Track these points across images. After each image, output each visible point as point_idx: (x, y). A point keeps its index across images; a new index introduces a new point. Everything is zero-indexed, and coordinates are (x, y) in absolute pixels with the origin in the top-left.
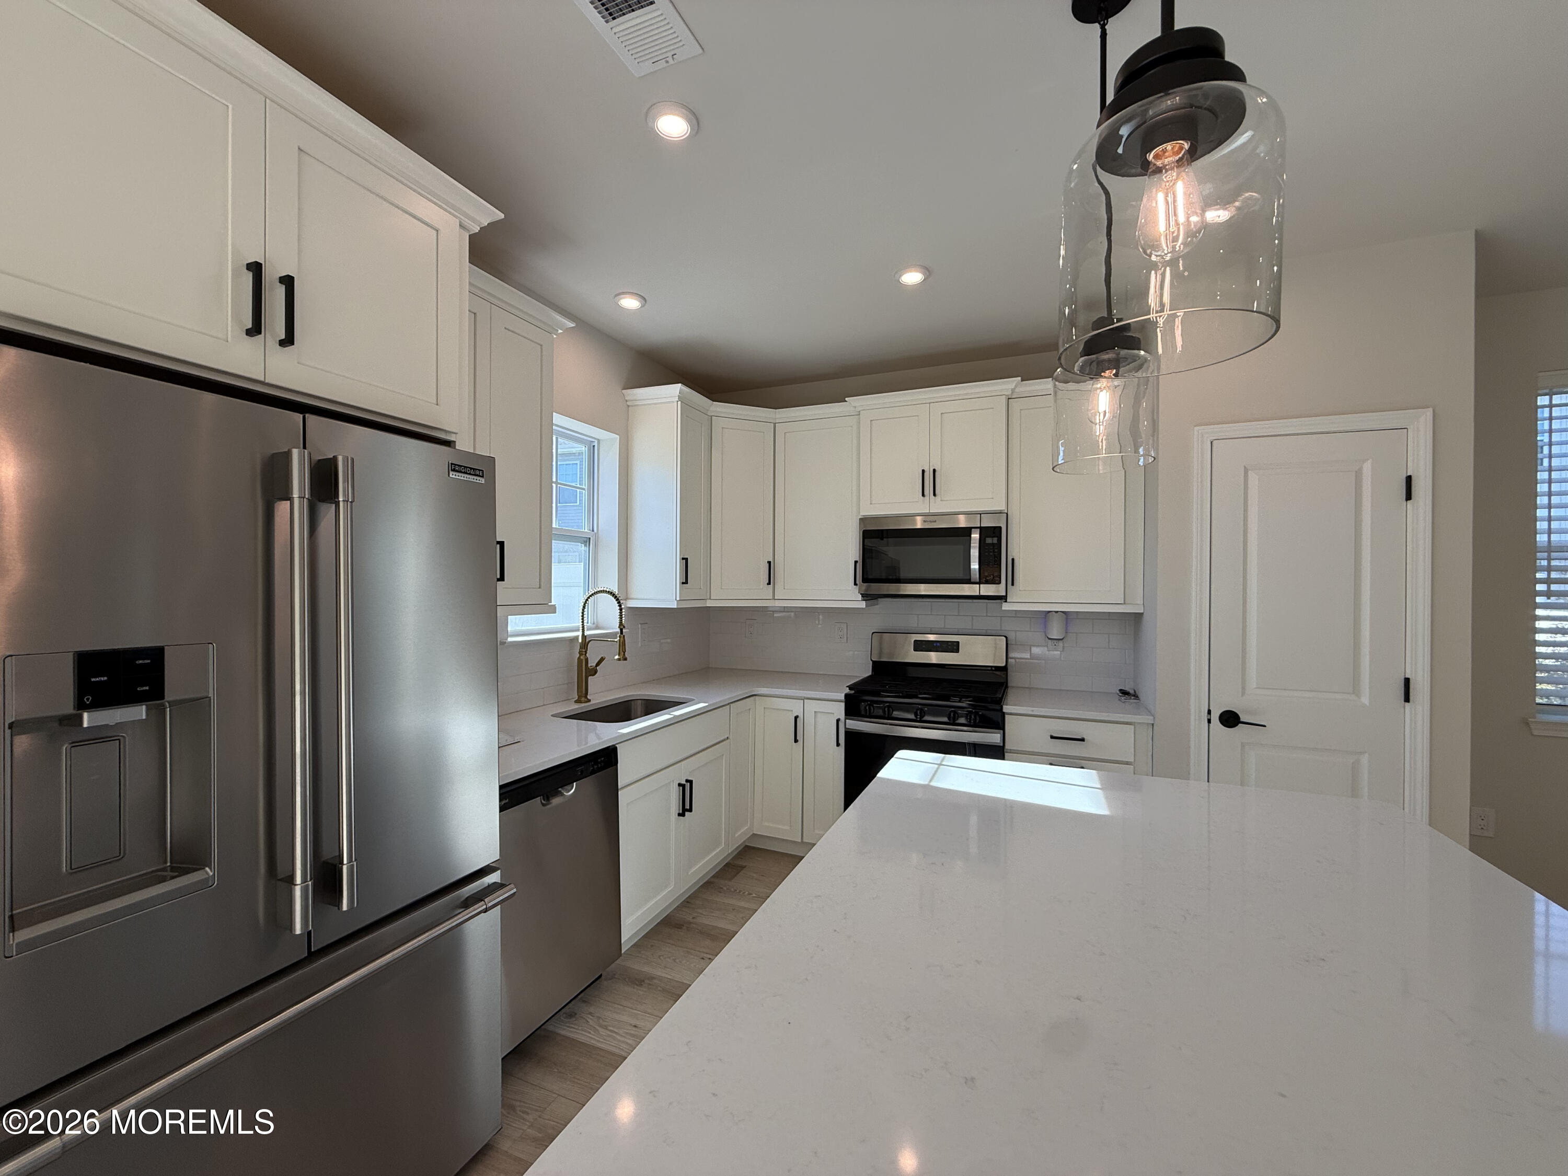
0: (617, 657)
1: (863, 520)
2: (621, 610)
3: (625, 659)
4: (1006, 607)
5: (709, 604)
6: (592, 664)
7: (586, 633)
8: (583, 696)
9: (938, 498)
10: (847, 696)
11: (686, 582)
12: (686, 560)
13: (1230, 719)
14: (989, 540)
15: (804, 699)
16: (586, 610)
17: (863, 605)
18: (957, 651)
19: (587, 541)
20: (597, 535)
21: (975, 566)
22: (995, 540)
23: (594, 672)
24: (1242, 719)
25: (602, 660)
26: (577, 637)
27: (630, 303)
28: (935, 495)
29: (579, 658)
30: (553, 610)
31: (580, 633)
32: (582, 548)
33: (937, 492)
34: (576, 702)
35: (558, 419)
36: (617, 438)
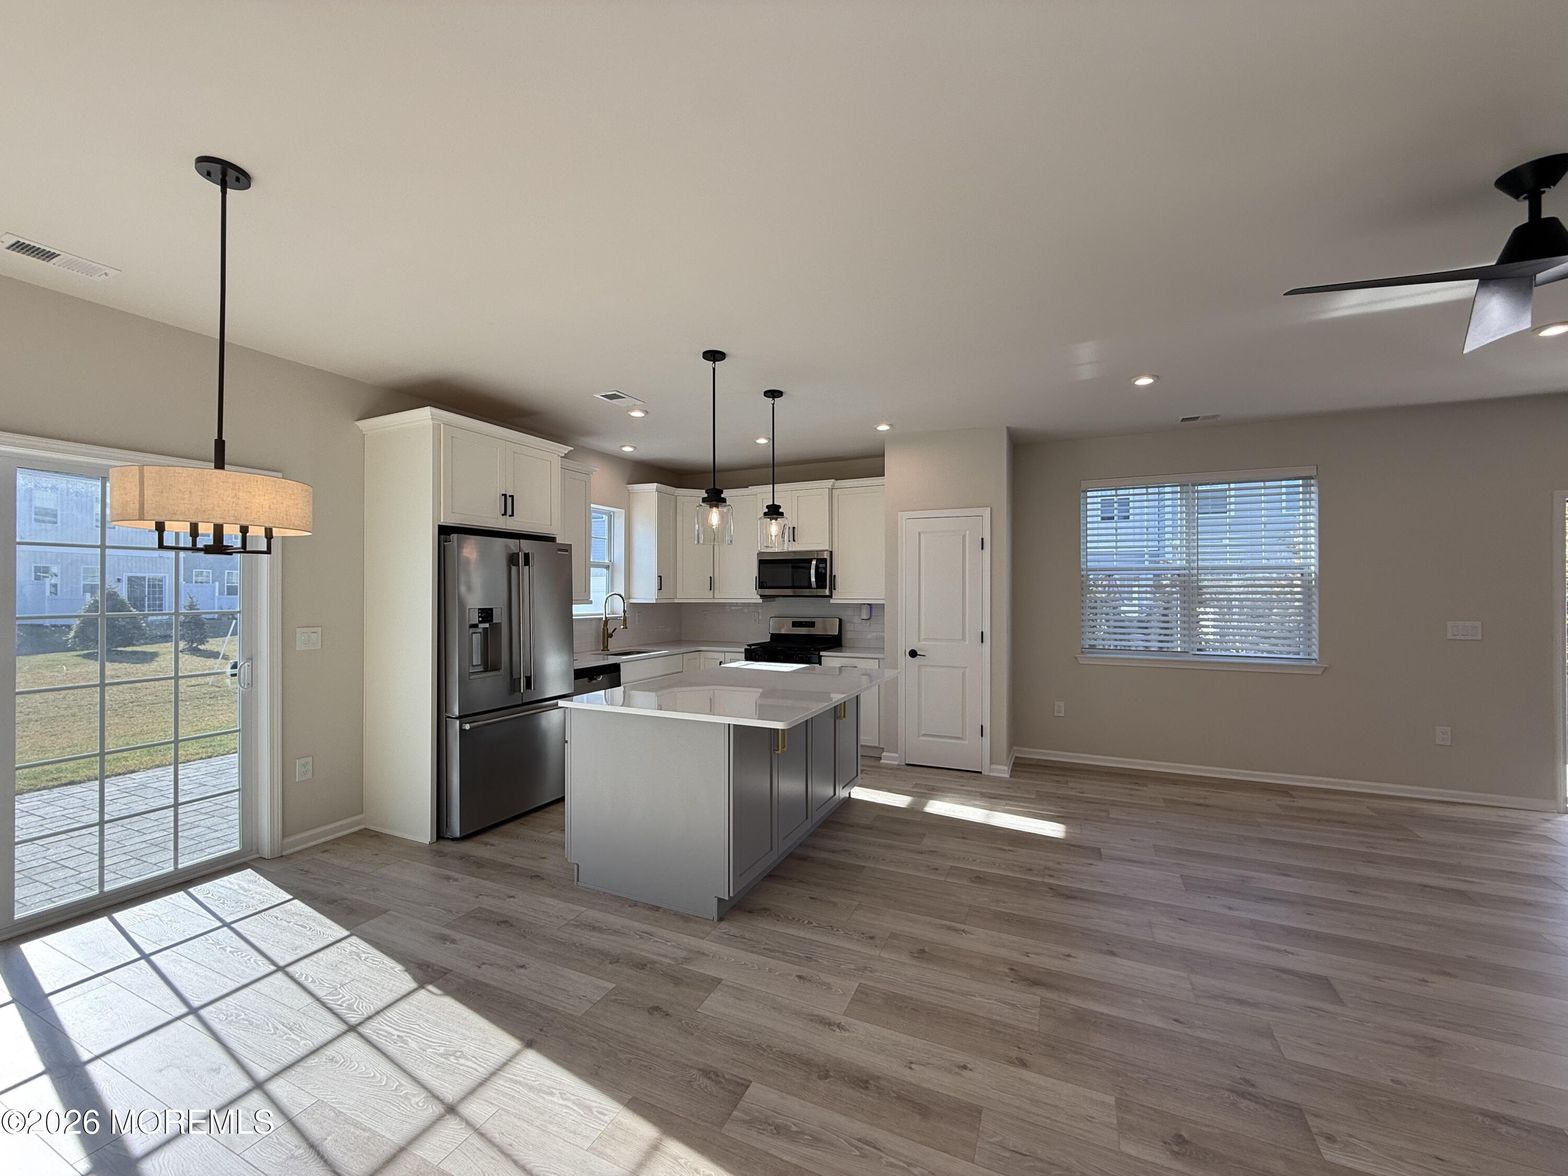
0: (622, 627)
1: (759, 554)
2: (624, 603)
3: (626, 628)
4: (832, 601)
5: (676, 601)
6: (610, 631)
7: (607, 616)
8: (606, 648)
9: (796, 543)
10: (745, 649)
11: (661, 589)
12: (661, 577)
13: (913, 654)
14: (821, 566)
15: (725, 652)
16: (607, 604)
17: (761, 601)
18: (814, 627)
19: (607, 567)
20: (613, 564)
21: (813, 579)
22: (824, 565)
23: (611, 636)
24: (918, 653)
25: (615, 629)
26: (602, 618)
27: (628, 449)
28: (794, 540)
29: (604, 629)
30: (591, 602)
31: (604, 616)
32: (604, 570)
33: (796, 539)
34: (602, 651)
35: (592, 505)
36: (622, 512)
